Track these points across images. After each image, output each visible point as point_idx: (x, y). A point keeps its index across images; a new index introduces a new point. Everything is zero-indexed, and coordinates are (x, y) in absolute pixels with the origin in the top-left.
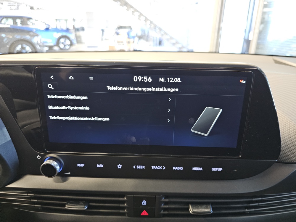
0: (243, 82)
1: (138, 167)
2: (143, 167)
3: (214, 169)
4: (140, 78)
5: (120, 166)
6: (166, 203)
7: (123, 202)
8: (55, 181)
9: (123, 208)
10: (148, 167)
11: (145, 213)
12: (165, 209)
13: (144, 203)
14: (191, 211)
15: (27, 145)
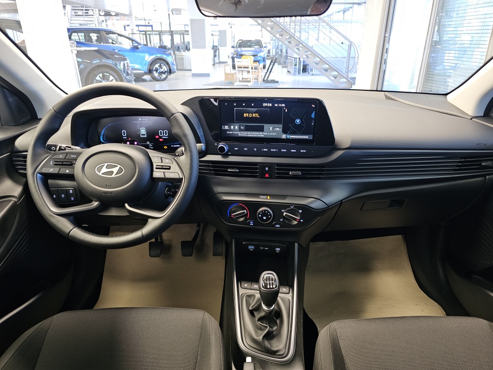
0: (313, 106)
1: (265, 150)
2: (267, 150)
3: (302, 151)
4: (266, 104)
5: (255, 149)
6: (278, 169)
7: (257, 169)
8: (223, 157)
9: (257, 172)
10: (269, 150)
11: (267, 175)
12: (277, 173)
13: (267, 169)
14: (290, 173)
15: (211, 138)
